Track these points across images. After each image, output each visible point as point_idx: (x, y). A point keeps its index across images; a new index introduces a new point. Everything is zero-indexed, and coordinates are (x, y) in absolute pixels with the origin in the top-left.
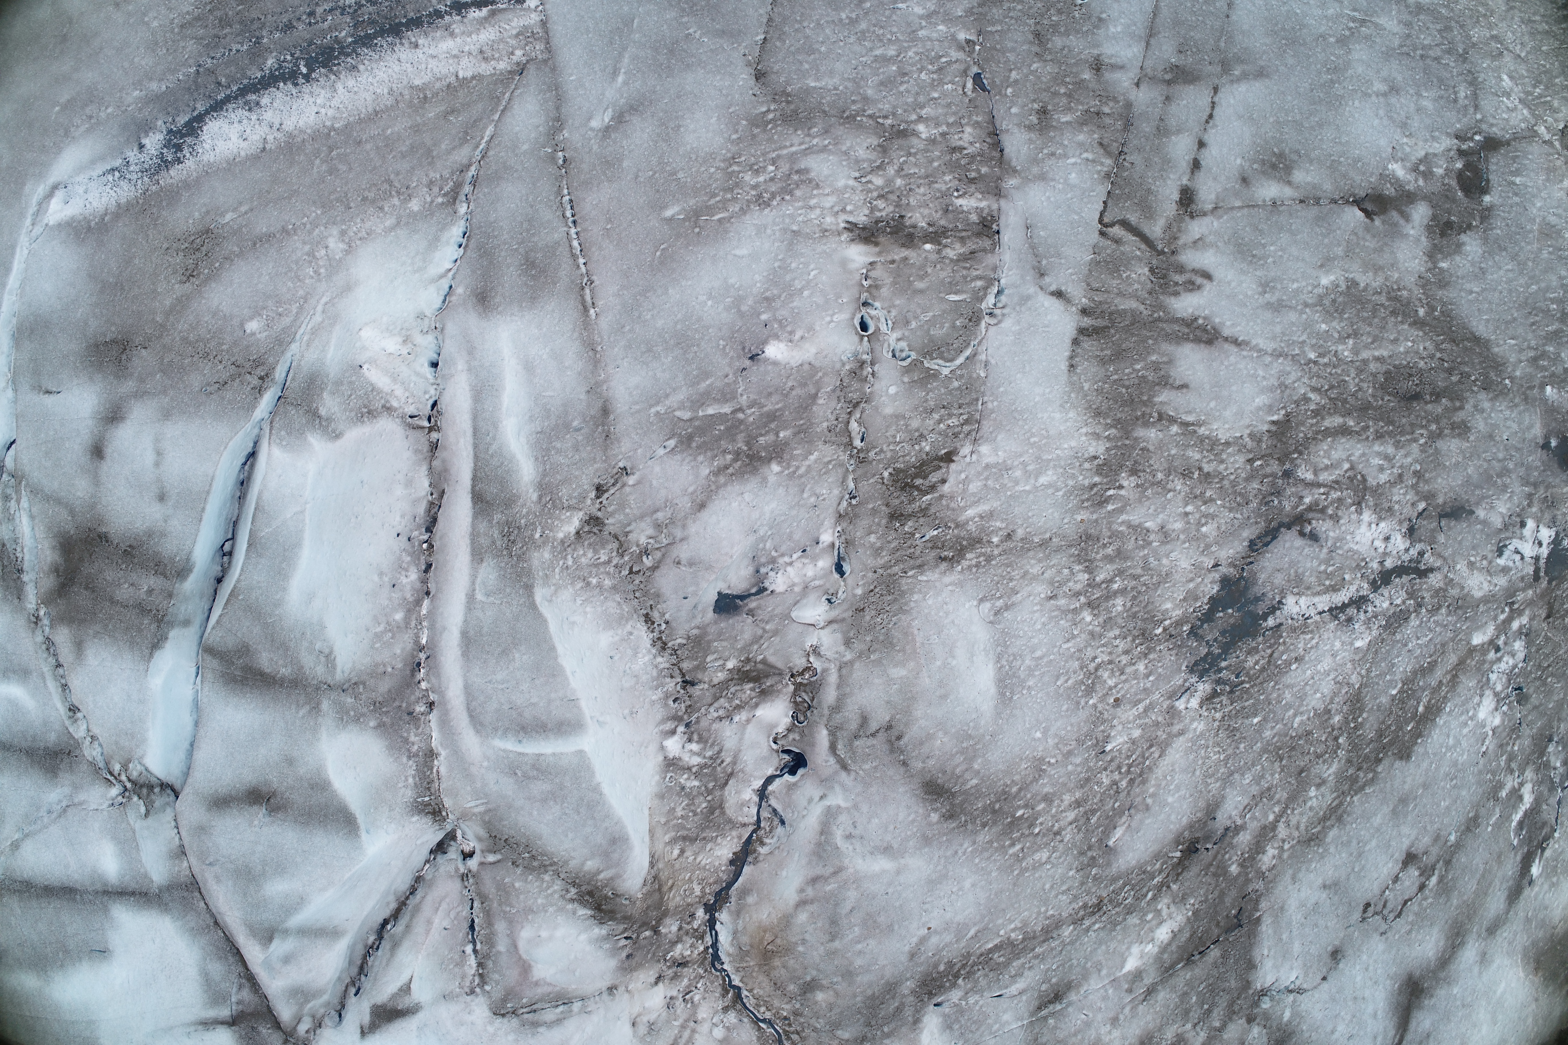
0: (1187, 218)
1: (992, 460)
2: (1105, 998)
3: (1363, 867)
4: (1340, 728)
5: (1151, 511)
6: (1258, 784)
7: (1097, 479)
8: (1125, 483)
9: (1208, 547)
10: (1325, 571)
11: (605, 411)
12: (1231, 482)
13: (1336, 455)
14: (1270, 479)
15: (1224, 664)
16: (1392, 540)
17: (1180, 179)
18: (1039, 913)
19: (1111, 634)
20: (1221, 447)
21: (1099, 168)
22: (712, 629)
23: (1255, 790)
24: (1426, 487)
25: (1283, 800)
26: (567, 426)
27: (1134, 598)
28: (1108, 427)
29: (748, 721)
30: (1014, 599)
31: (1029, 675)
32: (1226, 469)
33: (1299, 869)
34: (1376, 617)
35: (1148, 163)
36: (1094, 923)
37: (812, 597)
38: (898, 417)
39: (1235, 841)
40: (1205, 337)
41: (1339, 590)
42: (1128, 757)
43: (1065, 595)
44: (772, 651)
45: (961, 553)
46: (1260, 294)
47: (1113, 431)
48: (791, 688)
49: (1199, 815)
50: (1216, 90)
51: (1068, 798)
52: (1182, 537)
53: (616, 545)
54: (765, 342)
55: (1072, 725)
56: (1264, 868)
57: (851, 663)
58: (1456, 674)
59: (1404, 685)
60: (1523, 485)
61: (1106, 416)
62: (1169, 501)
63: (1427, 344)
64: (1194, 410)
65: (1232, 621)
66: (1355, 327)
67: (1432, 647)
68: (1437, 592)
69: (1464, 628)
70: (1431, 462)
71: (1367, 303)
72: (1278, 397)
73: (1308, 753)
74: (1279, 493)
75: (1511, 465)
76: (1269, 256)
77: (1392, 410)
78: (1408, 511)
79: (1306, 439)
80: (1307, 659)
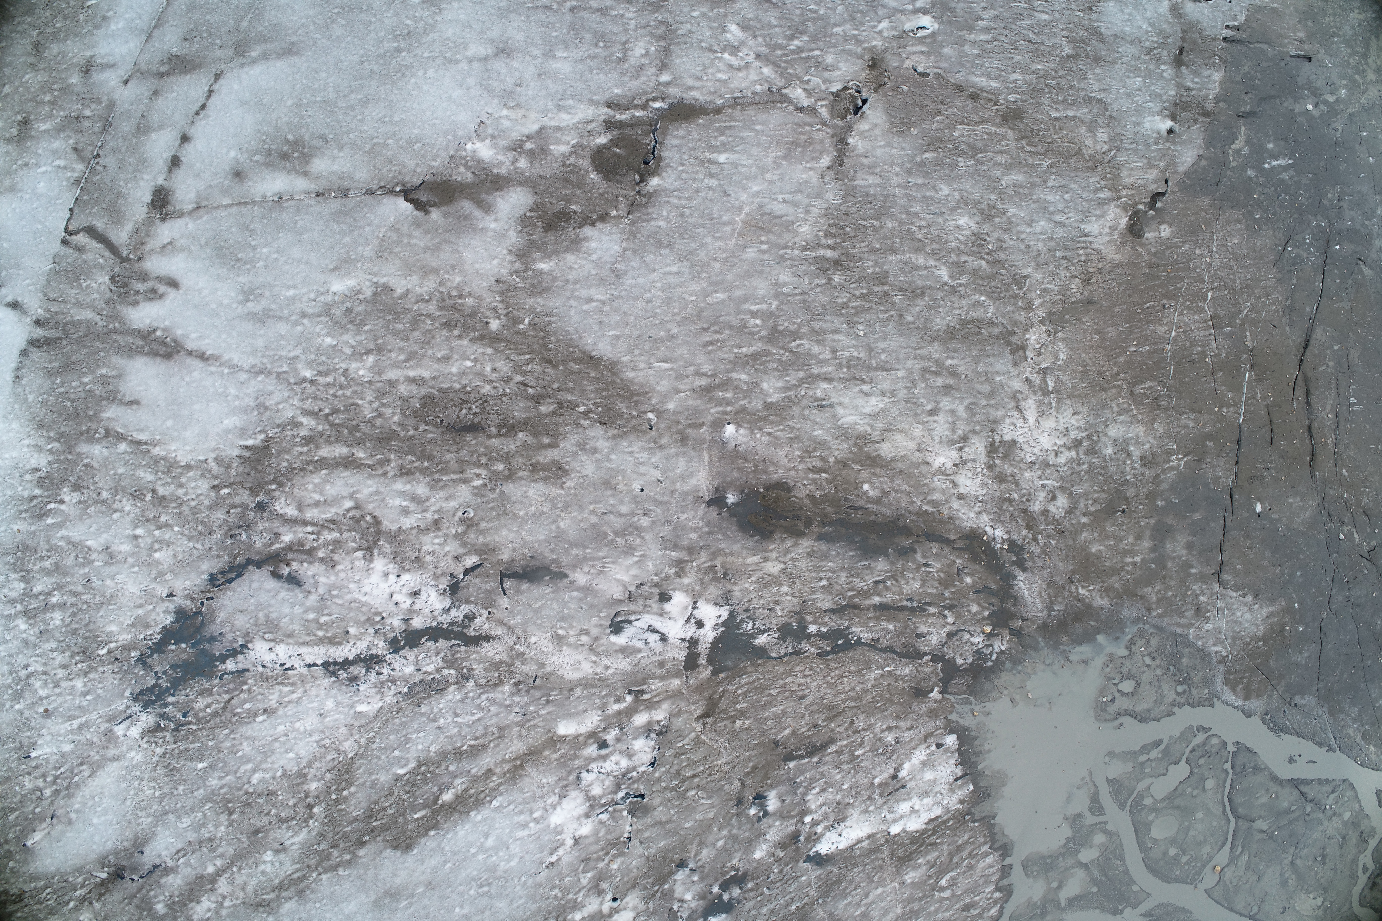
0: (158, 221)
4: (318, 797)
5: (92, 529)
6: (197, 831)
7: (37, 491)
8: (67, 498)
9: (161, 574)
10: (316, 621)
12: (191, 509)
13: (330, 491)
14: (239, 510)
15: (171, 699)
16: (423, 596)
17: (155, 179)
19: (47, 646)
20: (179, 470)
21: (69, 174)
23: (192, 836)
24: (481, 539)
25: (228, 856)
27: (74, 615)
28: (50, 440)
32: (186, 494)
34: (393, 682)
35: (122, 165)
39: (163, 881)
40: (163, 350)
41: (340, 643)
42: (56, 768)
46: (240, 302)
47: (56, 445)
49: (125, 844)
50: (217, 77)
52: (130, 560)
58: (521, 766)
59: (420, 766)
60: (665, 549)
61: (49, 429)
62: (115, 521)
63: (500, 364)
64: (147, 428)
65: (184, 656)
66: (380, 341)
67: (481, 728)
68: (496, 666)
69: (543, 712)
70: (492, 508)
71: (403, 313)
72: (253, 419)
73: (268, 814)
74: (248, 526)
75: (645, 522)
76: (259, 259)
77: (431, 441)
78: (447, 565)
79: (291, 468)
80: (280, 713)
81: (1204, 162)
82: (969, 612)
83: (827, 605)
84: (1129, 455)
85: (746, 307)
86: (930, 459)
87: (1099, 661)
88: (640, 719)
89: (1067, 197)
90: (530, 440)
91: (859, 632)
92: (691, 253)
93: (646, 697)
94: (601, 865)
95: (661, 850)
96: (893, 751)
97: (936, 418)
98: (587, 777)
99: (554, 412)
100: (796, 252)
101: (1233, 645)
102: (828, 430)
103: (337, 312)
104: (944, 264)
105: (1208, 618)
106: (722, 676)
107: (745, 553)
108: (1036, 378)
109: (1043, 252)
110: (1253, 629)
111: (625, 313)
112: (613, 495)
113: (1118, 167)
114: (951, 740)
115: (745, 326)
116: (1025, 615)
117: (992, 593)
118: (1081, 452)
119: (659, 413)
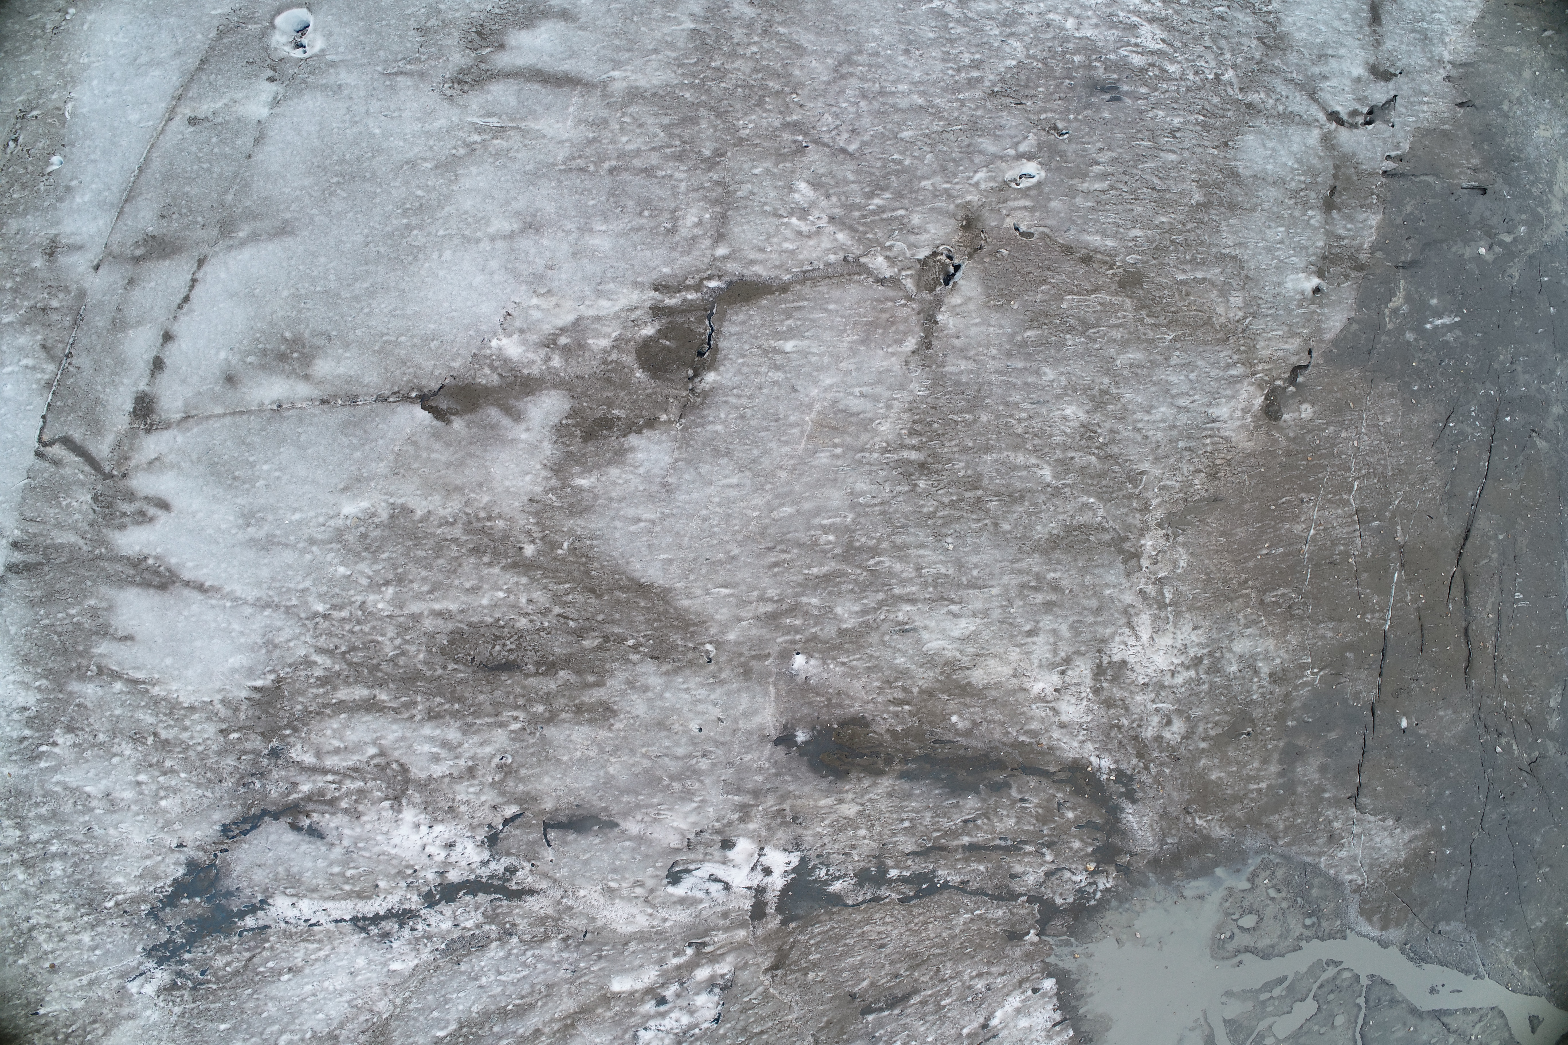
0: (142, 433)
5: (90, 775)
7: (27, 732)
8: (60, 741)
9: (168, 823)
10: (344, 873)
12: (198, 754)
13: (351, 737)
14: (251, 756)
15: (187, 956)
16: (459, 848)
17: (135, 384)
19: (50, 898)
20: (182, 712)
21: (39, 376)
24: (521, 787)
27: (75, 865)
28: (37, 677)
32: (192, 738)
34: (429, 938)
35: (98, 367)
40: (156, 581)
41: (370, 898)
42: (67, 1026)
46: (240, 527)
47: (44, 682)
50: (201, 262)
52: (134, 808)
58: (572, 1025)
59: (461, 1028)
60: (727, 793)
61: (36, 664)
62: (115, 767)
63: (537, 595)
64: (144, 666)
65: (199, 911)
66: (400, 570)
67: (526, 986)
68: (541, 920)
69: (595, 968)
70: (532, 754)
71: (425, 538)
72: (262, 658)
74: (262, 774)
75: (704, 764)
76: (259, 477)
77: (461, 681)
78: (484, 815)
79: (306, 712)
80: (307, 971)
81: (1355, 326)
82: (1071, 849)
83: (910, 847)
84: (1256, 672)
85: (816, 521)
86: (1027, 685)
87: (1217, 896)
88: (702, 973)
89: (1192, 376)
90: (573, 678)
91: (946, 874)
92: (753, 461)
93: (708, 949)
96: (984, 999)
97: (1035, 639)
98: (646, 1036)
99: (600, 647)
100: (876, 455)
101: (1370, 873)
102: (911, 657)
103: (350, 538)
104: (1048, 462)
105: (1343, 845)
106: (792, 925)
107: (817, 795)
108: (1151, 590)
109: (1163, 443)
110: (1394, 855)
111: (678, 533)
112: (668, 737)
113: (1254, 338)
114: (1049, 984)
115: (816, 543)
116: (1134, 849)
117: (1097, 828)
118: (1201, 671)
119: (719, 645)
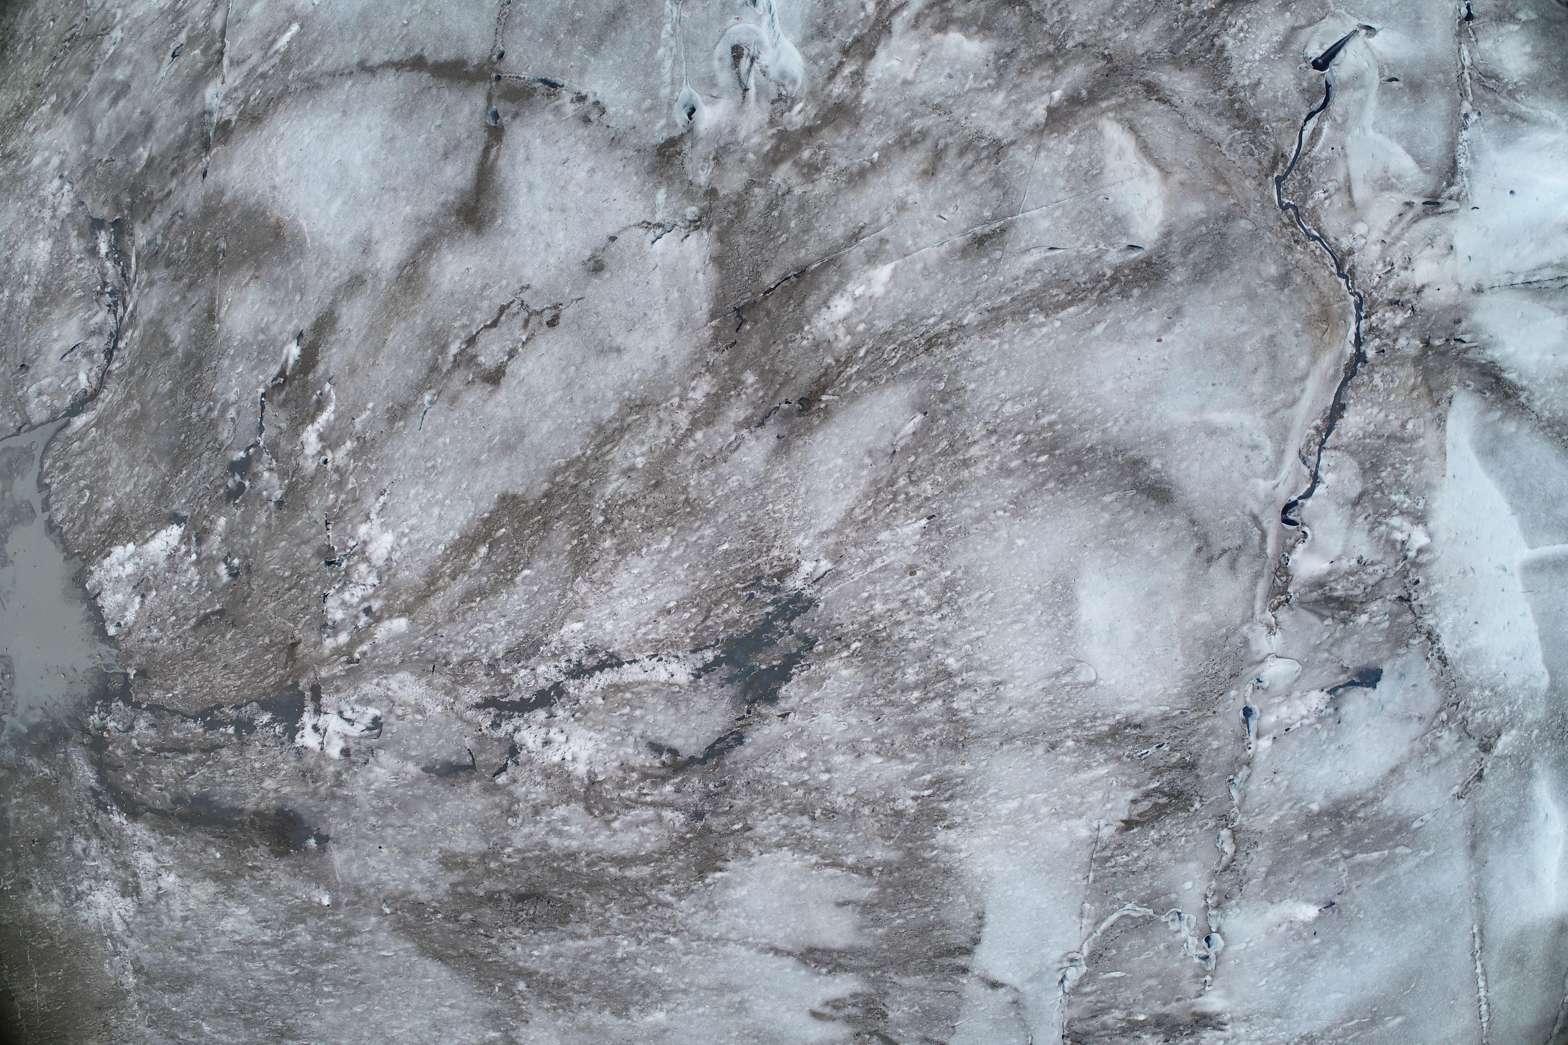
1: (1074, 823)
2: (916, 235)
3: (563, 370)
4: (602, 533)
5: (876, 775)
6: (719, 476)
7: (945, 806)
8: (909, 802)
9: (797, 736)
10: (633, 708)
11: (1473, 847)
12: (771, 806)
13: (633, 837)
14: (720, 811)
15: (770, 609)
16: (539, 741)
18: (1011, 342)
19: (920, 643)
20: (788, 842)
22: (1384, 653)
23: (724, 468)
24: (497, 800)
25: (682, 454)
26: (1504, 830)
27: (892, 681)
28: (935, 859)
29: (1339, 558)
30: (1047, 683)
31: (1030, 605)
32: (779, 819)
33: (656, 373)
34: (554, 655)
36: (935, 324)
37: (1281, 686)
38: (1184, 860)
39: (750, 411)
41: (609, 686)
42: (895, 510)
43: (982, 686)
44: (1316, 628)
45: (1115, 732)
46: (747, 1001)
47: (928, 855)
48: (1290, 590)
49: (800, 443)
51: (980, 470)
52: (832, 747)
53: (1469, 728)
54: (1317, 919)
55: (975, 550)
56: (708, 377)
57: (1243, 623)
58: (429, 586)
59: (512, 579)
60: (353, 798)
61: (937, 870)
62: (852, 785)
63: (510, 953)
64: (826, 880)
65: (761, 656)
66: (614, 971)
67: (469, 620)
68: (467, 681)
69: (421, 639)
70: (493, 828)
71: (599, 995)
72: (718, 897)
73: (648, 506)
74: (708, 796)
75: (372, 820)
76: (737, 1039)
77: (555, 884)
78: (522, 774)
79: (675, 854)
80: (654, 613)
82: (122, 750)
83: (224, 752)
85: (338, 1001)
86: (179, 880)
90: (473, 889)
91: (197, 729)
93: (344, 659)
94: (343, 497)
95: (298, 517)
96: (150, 620)
98: (372, 579)
99: (459, 913)
102: (256, 902)
103: (656, 994)
104: (208, 1035)
106: (290, 683)
107: (293, 796)
108: (121, 948)
111: (423, 997)
112: (401, 843)
114: (112, 631)
115: (334, 986)
118: (76, 889)
119: (381, 913)
